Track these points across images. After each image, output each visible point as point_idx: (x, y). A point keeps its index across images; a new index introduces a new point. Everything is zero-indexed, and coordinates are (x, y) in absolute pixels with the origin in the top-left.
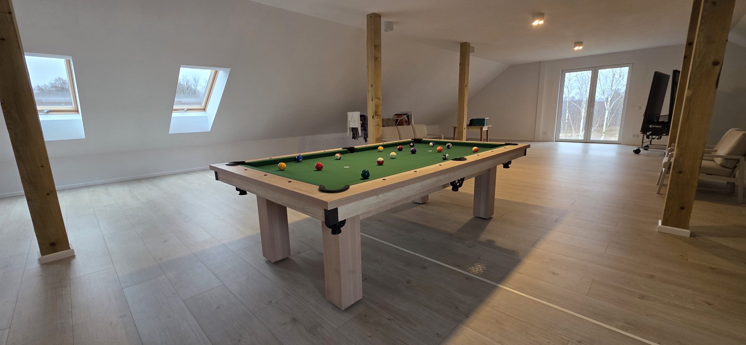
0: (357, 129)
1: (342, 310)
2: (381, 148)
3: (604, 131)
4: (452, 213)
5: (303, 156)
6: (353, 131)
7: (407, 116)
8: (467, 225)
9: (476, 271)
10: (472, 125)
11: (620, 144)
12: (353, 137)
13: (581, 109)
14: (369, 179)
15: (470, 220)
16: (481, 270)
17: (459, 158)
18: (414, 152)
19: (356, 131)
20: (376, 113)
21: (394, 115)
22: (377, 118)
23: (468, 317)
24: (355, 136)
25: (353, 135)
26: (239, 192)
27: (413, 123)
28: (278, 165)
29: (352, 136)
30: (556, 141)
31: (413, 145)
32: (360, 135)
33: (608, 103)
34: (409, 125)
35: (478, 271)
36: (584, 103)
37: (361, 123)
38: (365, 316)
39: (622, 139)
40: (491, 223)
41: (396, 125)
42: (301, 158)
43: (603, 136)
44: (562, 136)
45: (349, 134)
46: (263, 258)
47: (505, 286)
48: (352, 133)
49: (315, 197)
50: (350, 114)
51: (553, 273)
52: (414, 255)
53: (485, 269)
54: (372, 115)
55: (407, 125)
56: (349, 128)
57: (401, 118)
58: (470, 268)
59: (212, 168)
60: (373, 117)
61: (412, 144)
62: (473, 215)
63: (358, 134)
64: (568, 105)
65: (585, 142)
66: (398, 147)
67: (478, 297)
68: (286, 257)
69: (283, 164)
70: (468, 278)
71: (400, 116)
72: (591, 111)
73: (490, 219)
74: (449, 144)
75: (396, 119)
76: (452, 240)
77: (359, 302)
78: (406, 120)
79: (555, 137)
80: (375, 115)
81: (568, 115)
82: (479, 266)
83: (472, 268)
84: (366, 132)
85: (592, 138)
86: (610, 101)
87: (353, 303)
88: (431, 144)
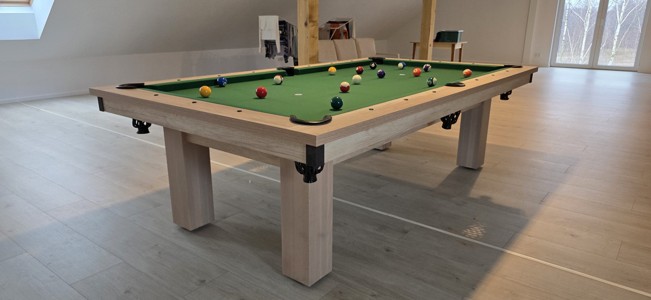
0: (274, 42)
1: (308, 287)
2: (333, 69)
3: (613, 53)
4: (426, 162)
5: (227, 77)
6: (266, 46)
7: (346, 25)
8: (450, 177)
9: (474, 235)
10: (440, 40)
11: (636, 71)
12: (268, 55)
13: (584, 22)
14: (341, 110)
15: (452, 172)
16: (480, 233)
17: (454, 84)
18: (381, 75)
19: (272, 46)
20: (310, 19)
21: (327, 23)
22: (312, 26)
23: (474, 289)
24: (270, 53)
25: (266, 51)
26: (137, 129)
27: (354, 35)
28: (200, 90)
29: (265, 53)
30: (551, 66)
31: (375, 66)
32: (279, 50)
33: (622, 14)
34: (349, 38)
35: (476, 235)
36: (589, 12)
37: (281, 33)
38: (341, 293)
39: (639, 65)
40: (482, 175)
41: (330, 37)
42: (225, 81)
43: (611, 60)
44: (559, 60)
45: (261, 50)
46: (175, 225)
47: (515, 252)
48: (265, 48)
49: (293, 130)
50: (262, 19)
51: (572, 235)
52: (387, 216)
53: (485, 232)
54: (305, 21)
55: (346, 38)
56: (261, 40)
57: (338, 28)
58: (465, 231)
59: (93, 92)
60: (306, 24)
61: (373, 65)
62: (457, 165)
63: (274, 50)
64: (568, 15)
65: (591, 68)
66: (357, 69)
67: (483, 265)
68: (209, 222)
69: (207, 89)
70: (464, 243)
71: (336, 25)
72: (601, 25)
73: (479, 169)
74: (427, 65)
75: (330, 29)
76: (434, 196)
77: (327, 276)
78: (344, 32)
79: (551, 61)
80: (310, 21)
81: (567, 29)
82: (476, 229)
83: (467, 231)
84: (287, 48)
85: (601, 62)
86: (625, 10)
87: (321, 278)
88: (401, 65)
